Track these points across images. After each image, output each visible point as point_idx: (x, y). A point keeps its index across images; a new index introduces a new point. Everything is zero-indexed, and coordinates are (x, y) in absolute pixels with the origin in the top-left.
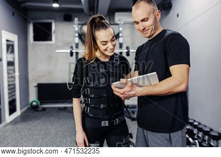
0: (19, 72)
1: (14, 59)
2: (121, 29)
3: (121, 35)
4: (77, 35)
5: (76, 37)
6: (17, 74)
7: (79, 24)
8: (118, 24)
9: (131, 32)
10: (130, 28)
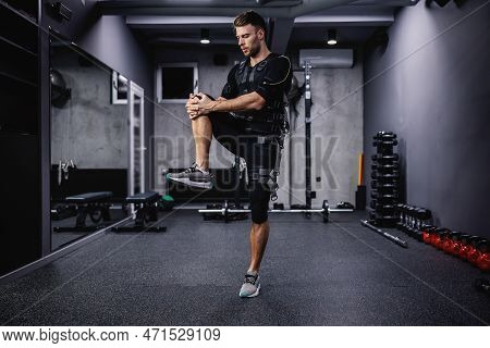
0: (146, 145)
1: (139, 123)
2: (308, 77)
3: (308, 86)
6: (143, 148)
8: (303, 70)
9: (328, 82)
10: (326, 75)
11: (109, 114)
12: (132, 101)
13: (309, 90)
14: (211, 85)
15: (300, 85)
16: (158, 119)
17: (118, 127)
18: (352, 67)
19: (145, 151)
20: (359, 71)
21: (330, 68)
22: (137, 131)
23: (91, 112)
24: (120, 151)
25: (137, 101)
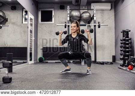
1: (32, 29)
2: (95, 12)
4: (69, 15)
5: (68, 17)
6: (33, 38)
7: (70, 10)
8: (93, 9)
9: (102, 15)
10: (101, 13)
11: (21, 27)
12: (29, 23)
13: (95, 16)
14: (59, 17)
15: (92, 17)
16: (39, 29)
17: (24, 32)
18: (111, 10)
19: (34, 39)
20: (113, 11)
21: (103, 10)
22: (31, 32)
23: (15, 26)
24: (25, 41)
25: (31, 23)
